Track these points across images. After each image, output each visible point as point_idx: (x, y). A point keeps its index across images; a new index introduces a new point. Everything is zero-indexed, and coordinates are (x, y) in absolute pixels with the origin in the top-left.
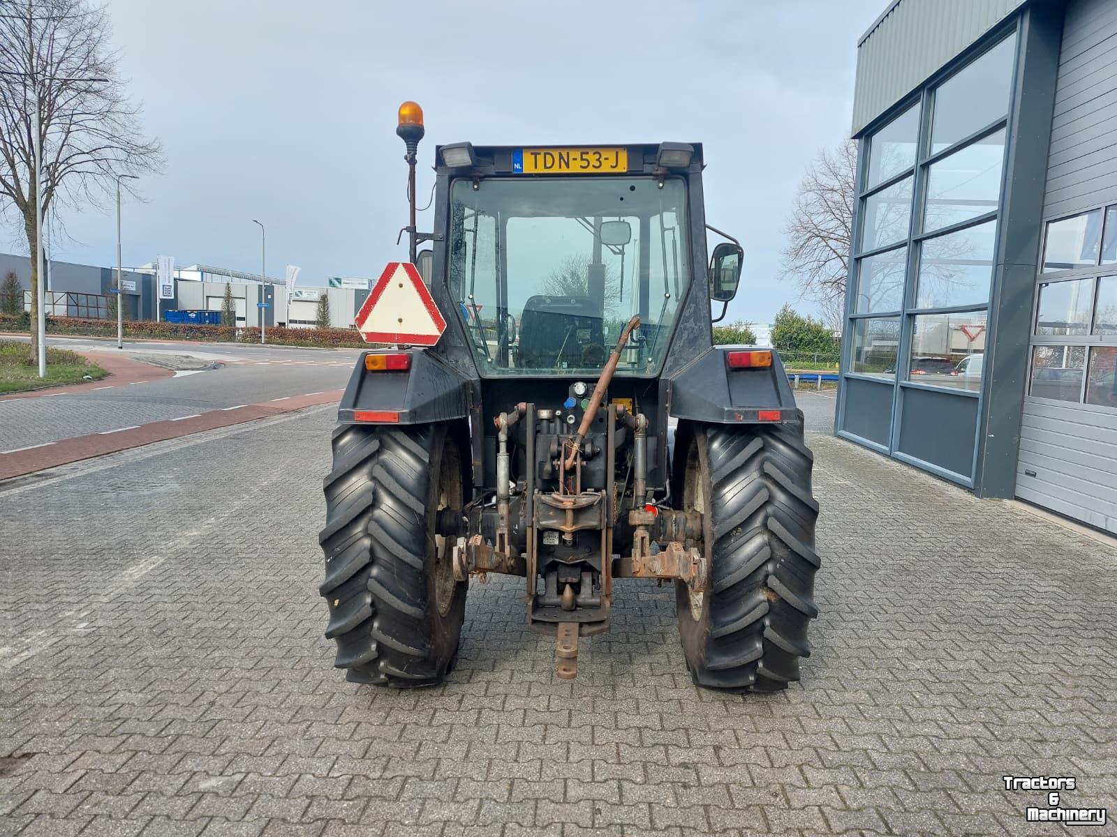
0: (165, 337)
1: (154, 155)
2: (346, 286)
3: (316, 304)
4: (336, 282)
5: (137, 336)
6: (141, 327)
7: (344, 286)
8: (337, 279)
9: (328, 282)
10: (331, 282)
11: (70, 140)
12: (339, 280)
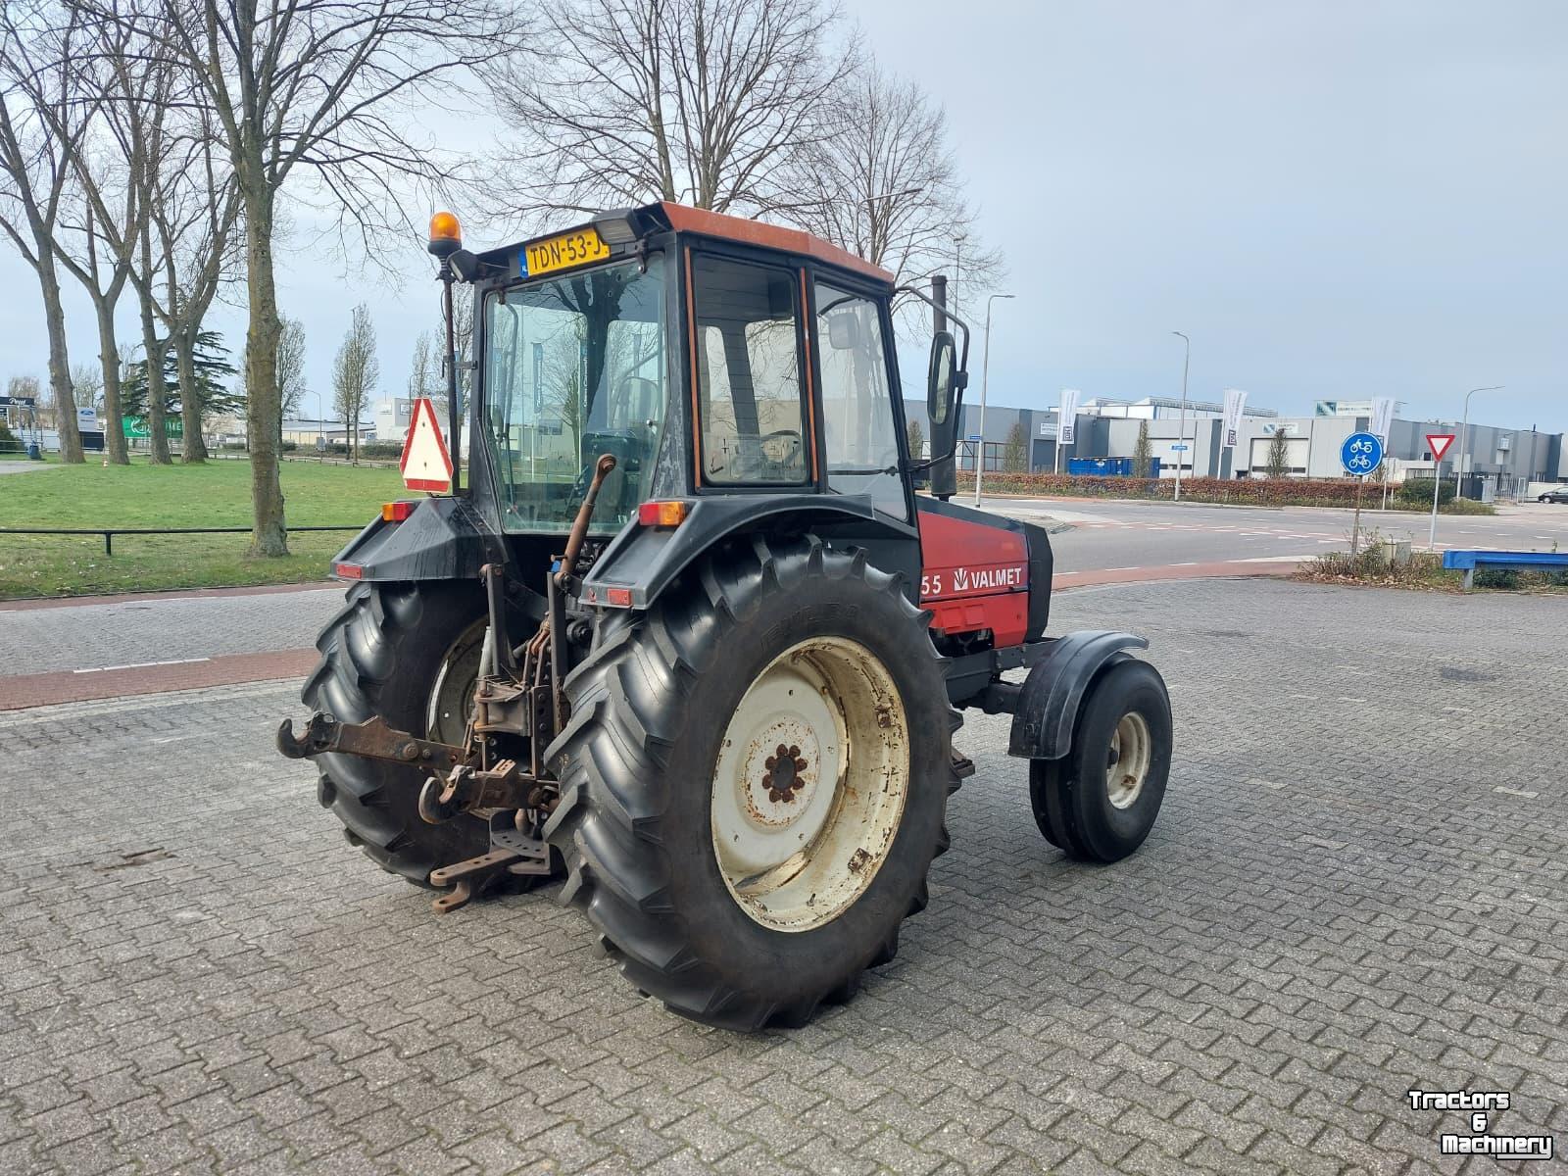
0: (1061, 493)
1: (994, 268)
2: (1345, 413)
3: (1269, 443)
4: (1326, 408)
5: (1028, 491)
6: (1035, 480)
7: (1339, 413)
8: (1329, 404)
9: (1315, 409)
10: (1320, 410)
11: (908, 265)
12: (1332, 405)
